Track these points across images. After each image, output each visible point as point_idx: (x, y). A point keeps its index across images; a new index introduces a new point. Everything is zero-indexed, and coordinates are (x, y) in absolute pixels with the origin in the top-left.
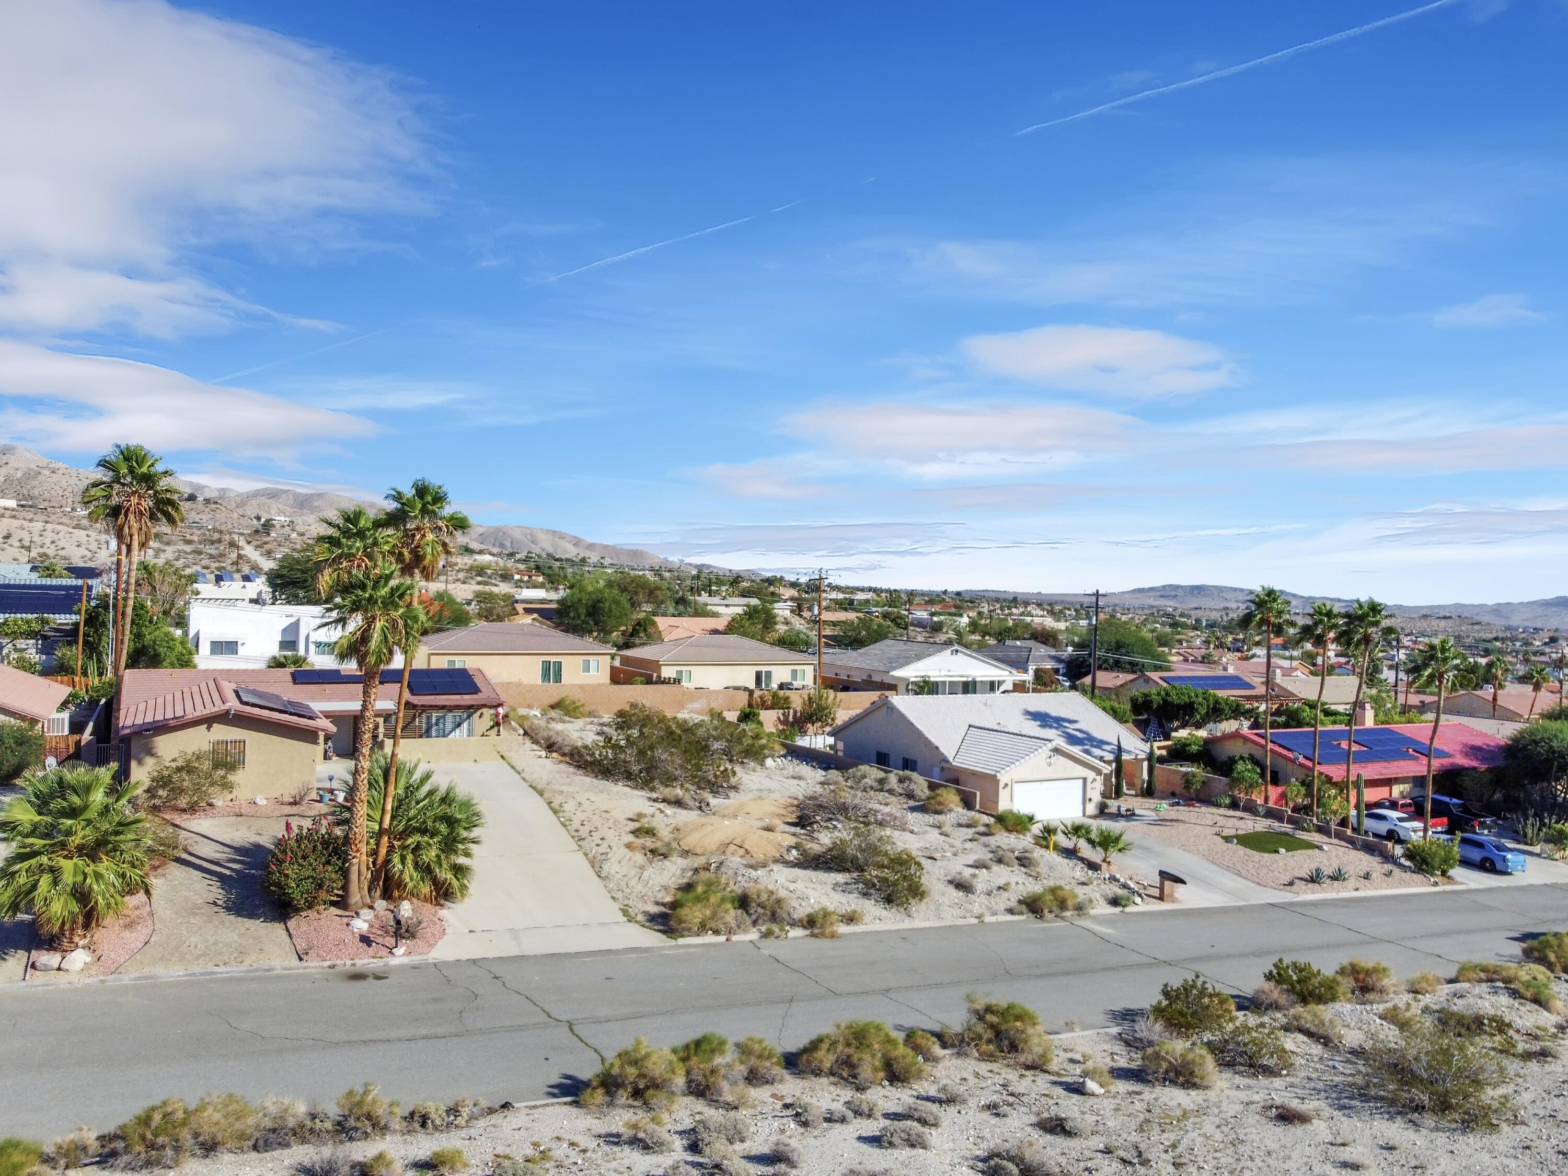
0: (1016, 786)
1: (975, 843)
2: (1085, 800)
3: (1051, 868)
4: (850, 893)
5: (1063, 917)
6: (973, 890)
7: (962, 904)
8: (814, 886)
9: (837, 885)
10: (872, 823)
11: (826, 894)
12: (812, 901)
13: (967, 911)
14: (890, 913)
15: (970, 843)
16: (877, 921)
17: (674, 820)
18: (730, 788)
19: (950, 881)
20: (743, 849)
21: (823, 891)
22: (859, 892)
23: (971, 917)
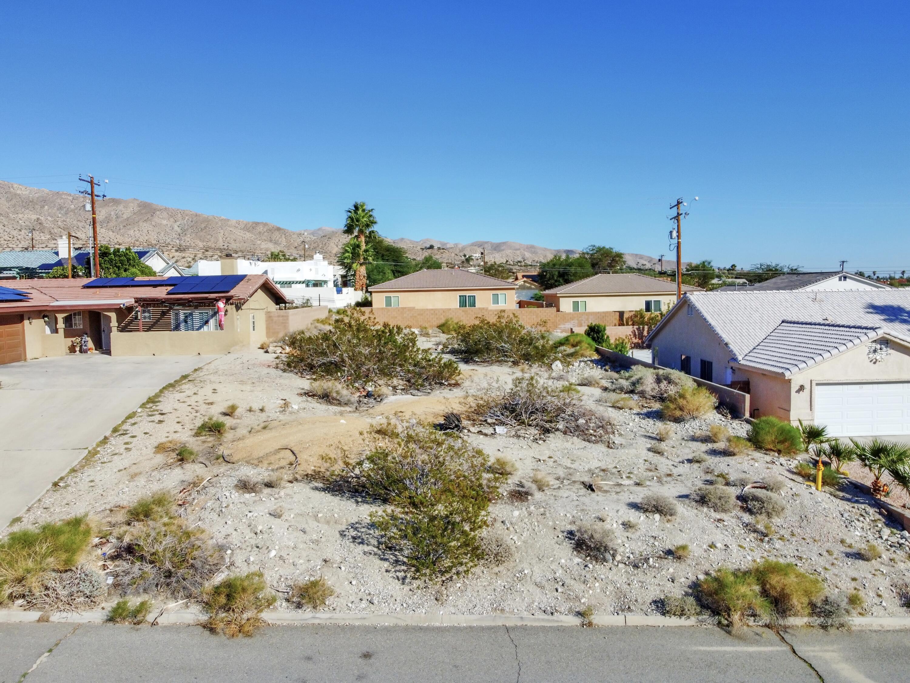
0: (817, 390)
1: (696, 465)
3: (803, 518)
4: (362, 543)
5: (786, 628)
6: (608, 556)
7: (568, 581)
8: (312, 525)
9: (353, 526)
10: (558, 430)
11: (316, 542)
12: (273, 553)
13: (568, 599)
14: (407, 588)
15: (687, 465)
16: (364, 604)
17: (282, 417)
18: (450, 385)
19: (571, 533)
20: (292, 458)
21: (314, 537)
22: (380, 543)
23: (570, 611)
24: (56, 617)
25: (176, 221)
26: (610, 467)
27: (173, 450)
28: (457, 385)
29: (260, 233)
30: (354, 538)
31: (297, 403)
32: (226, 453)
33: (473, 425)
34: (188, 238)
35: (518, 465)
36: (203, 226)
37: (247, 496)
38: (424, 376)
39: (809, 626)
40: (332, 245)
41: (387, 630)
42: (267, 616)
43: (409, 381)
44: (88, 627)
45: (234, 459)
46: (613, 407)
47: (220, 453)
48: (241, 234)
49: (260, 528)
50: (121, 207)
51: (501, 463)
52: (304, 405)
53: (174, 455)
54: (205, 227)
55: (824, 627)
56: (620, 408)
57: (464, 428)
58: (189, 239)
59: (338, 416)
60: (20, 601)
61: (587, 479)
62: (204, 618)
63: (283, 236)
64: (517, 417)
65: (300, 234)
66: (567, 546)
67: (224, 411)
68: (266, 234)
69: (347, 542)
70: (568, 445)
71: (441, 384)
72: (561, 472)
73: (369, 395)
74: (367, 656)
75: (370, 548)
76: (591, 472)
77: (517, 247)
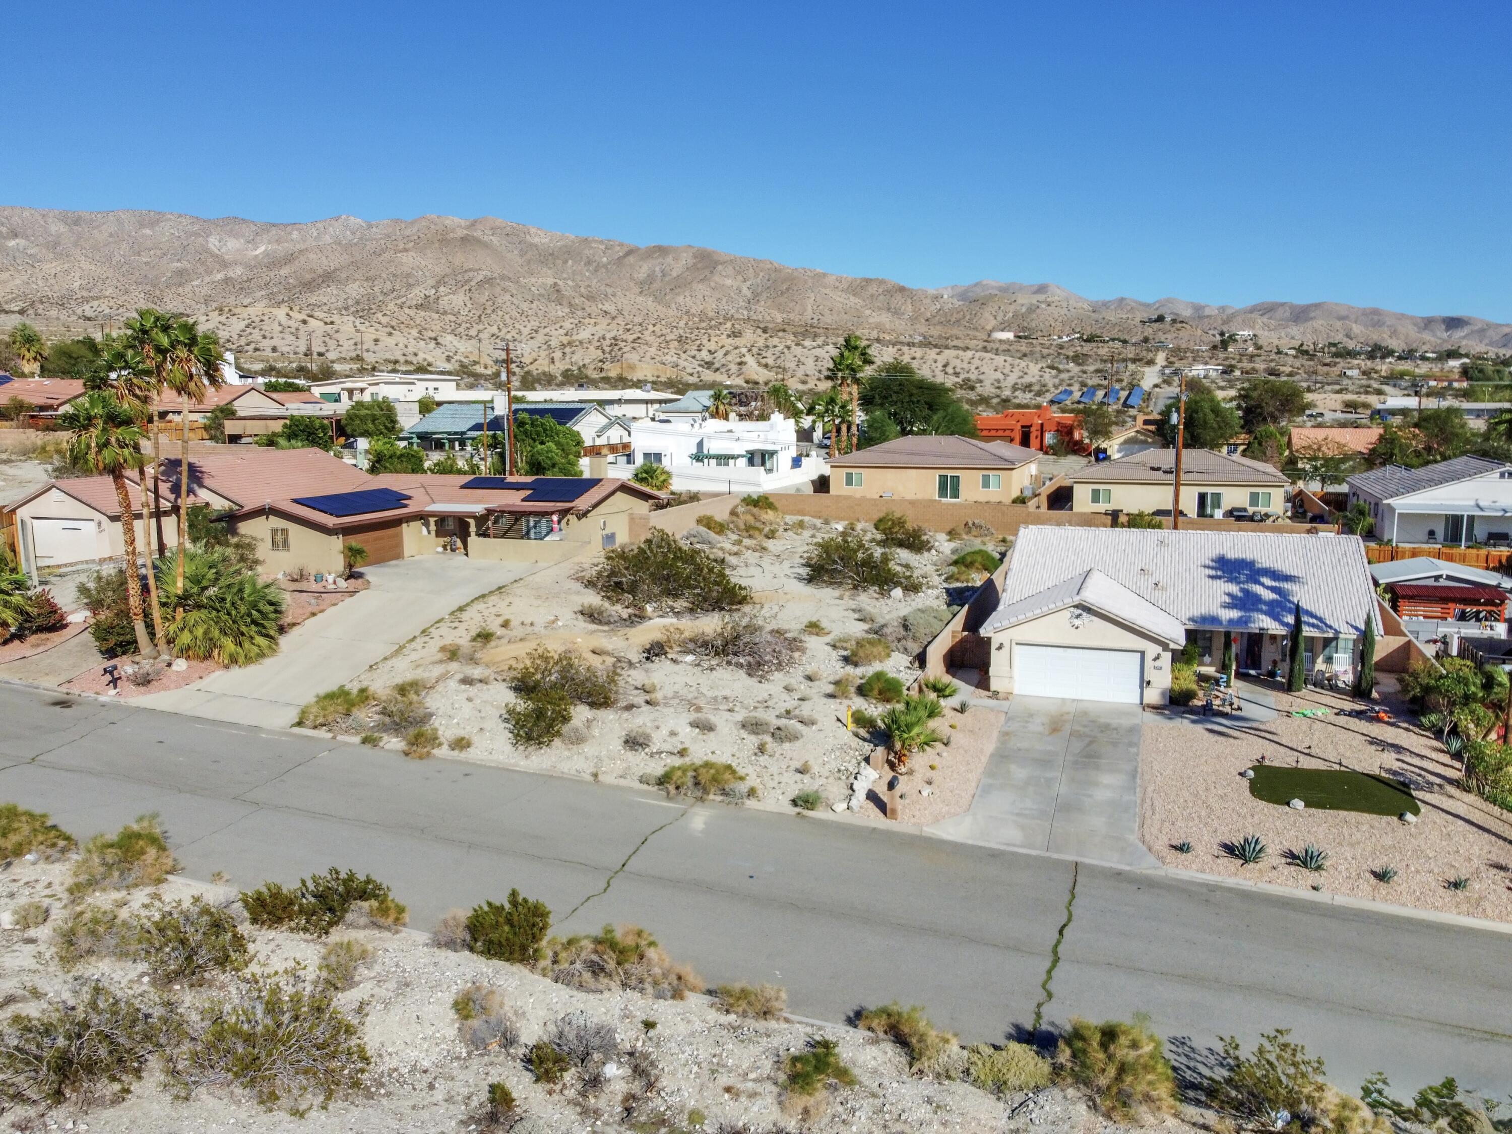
0: (1017, 649)
2: (1144, 683)
14: (513, 749)
16: (486, 754)
22: (517, 723)
24: (339, 738)
25: (745, 281)
27: (450, 651)
29: (872, 296)
30: (506, 718)
31: (564, 620)
32: (480, 656)
33: (674, 653)
36: (785, 287)
40: (987, 315)
42: (435, 751)
44: (350, 745)
46: (836, 646)
47: (477, 656)
48: (841, 300)
50: (669, 259)
52: (569, 622)
53: (448, 655)
54: (788, 289)
56: (839, 648)
57: (666, 653)
58: (761, 309)
60: (327, 727)
62: (406, 748)
63: (909, 301)
65: (937, 298)
66: (623, 740)
67: (503, 621)
68: (881, 297)
69: (500, 720)
77: (1343, 313)
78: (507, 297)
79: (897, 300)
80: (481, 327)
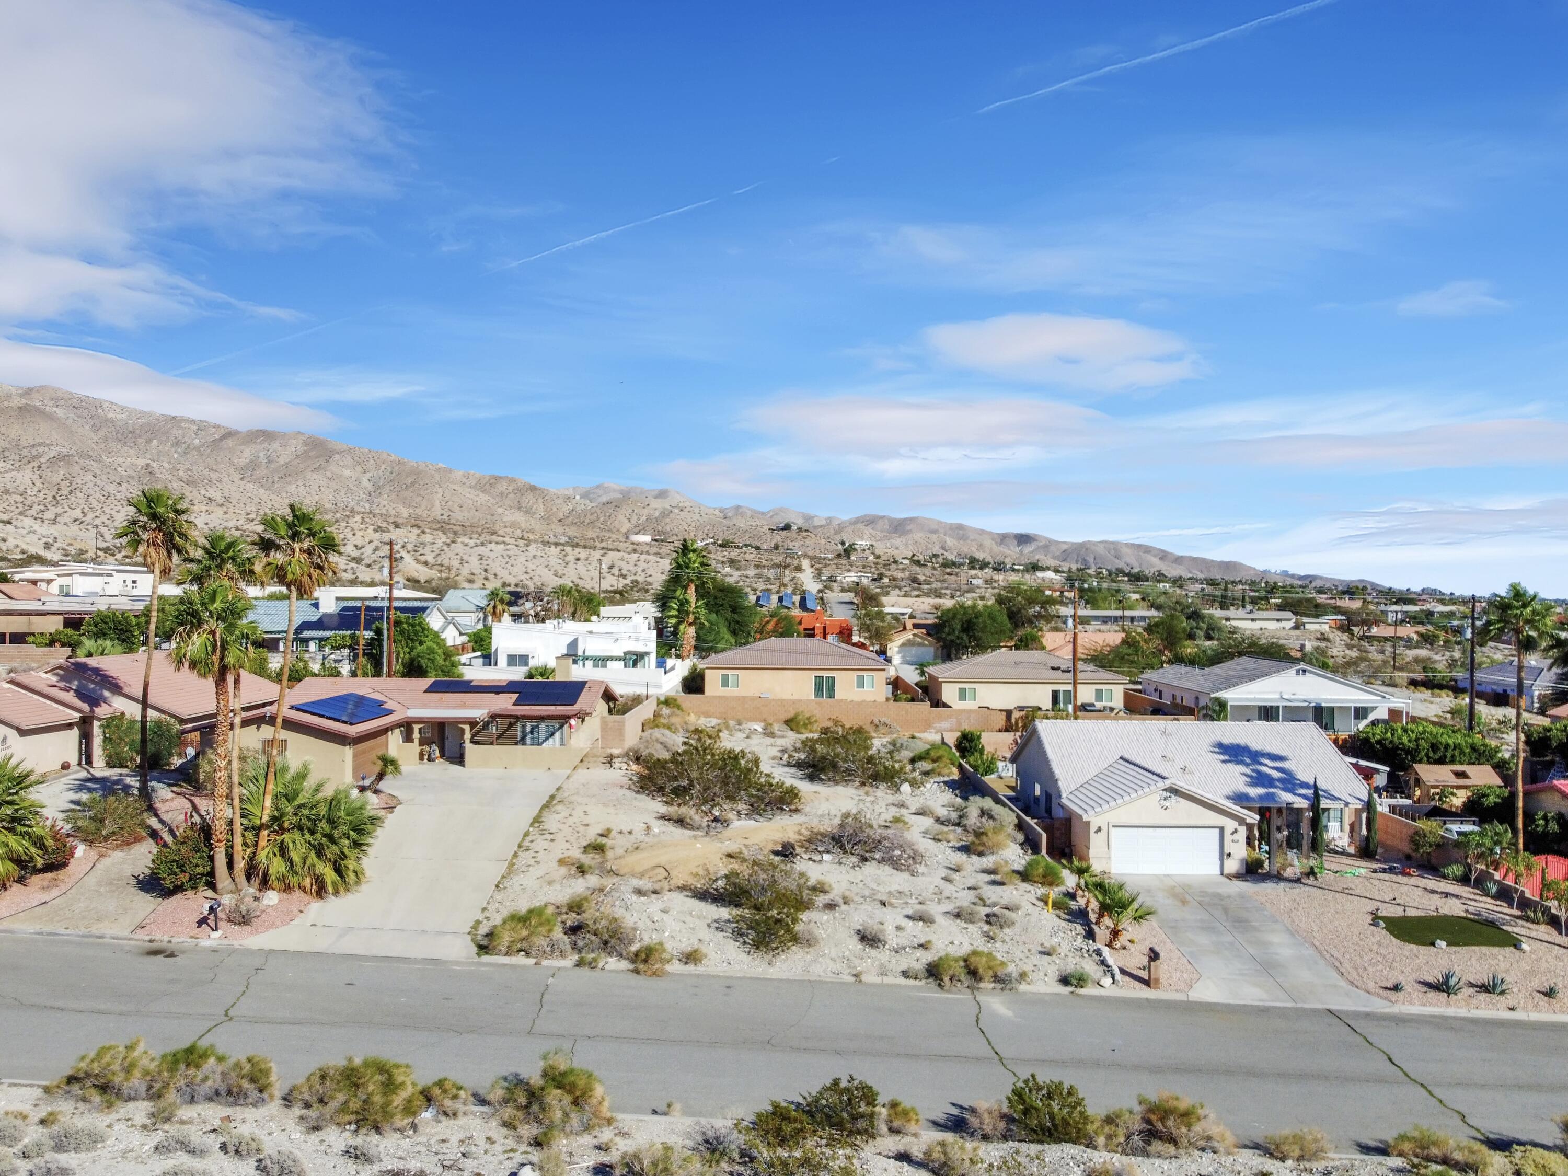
0: (1114, 831)
1: (973, 892)
2: (1224, 855)
3: (1024, 930)
4: (722, 931)
5: (978, 989)
6: (880, 945)
7: (852, 958)
8: (688, 919)
9: (716, 921)
10: (874, 859)
11: (693, 929)
12: (667, 934)
13: (850, 967)
14: (750, 957)
15: (966, 891)
16: (725, 964)
17: (647, 839)
18: (791, 810)
19: (859, 931)
20: (666, 874)
21: (692, 926)
22: (734, 931)
23: (849, 973)
24: (545, 963)
25: (365, 472)
26: (906, 890)
27: (573, 864)
28: (797, 811)
29: (502, 494)
30: (717, 928)
31: (658, 827)
32: (614, 868)
33: (806, 852)
34: (384, 500)
35: (834, 886)
36: (409, 480)
37: (642, 898)
38: (767, 800)
39: (994, 989)
40: (621, 517)
41: (739, 978)
42: (668, 967)
43: (752, 805)
44: (565, 968)
45: (622, 873)
46: (934, 839)
47: (609, 868)
48: (471, 497)
49: (656, 919)
50: (276, 445)
51: (822, 884)
52: (663, 828)
53: (574, 868)
54: (413, 484)
55: (1002, 989)
56: (939, 840)
57: (797, 855)
58: (385, 503)
59: (693, 840)
60: (523, 953)
61: (884, 898)
62: (631, 967)
63: (541, 500)
64: (842, 847)
65: (568, 498)
66: (856, 938)
67: (600, 832)
68: (512, 496)
69: (712, 930)
70: (879, 872)
71: (782, 809)
72: (867, 893)
73: (716, 820)
74: (728, 987)
75: (727, 934)
76: (890, 893)
77: (935, 527)
78: (89, 477)
79: (528, 499)
80: (59, 510)
